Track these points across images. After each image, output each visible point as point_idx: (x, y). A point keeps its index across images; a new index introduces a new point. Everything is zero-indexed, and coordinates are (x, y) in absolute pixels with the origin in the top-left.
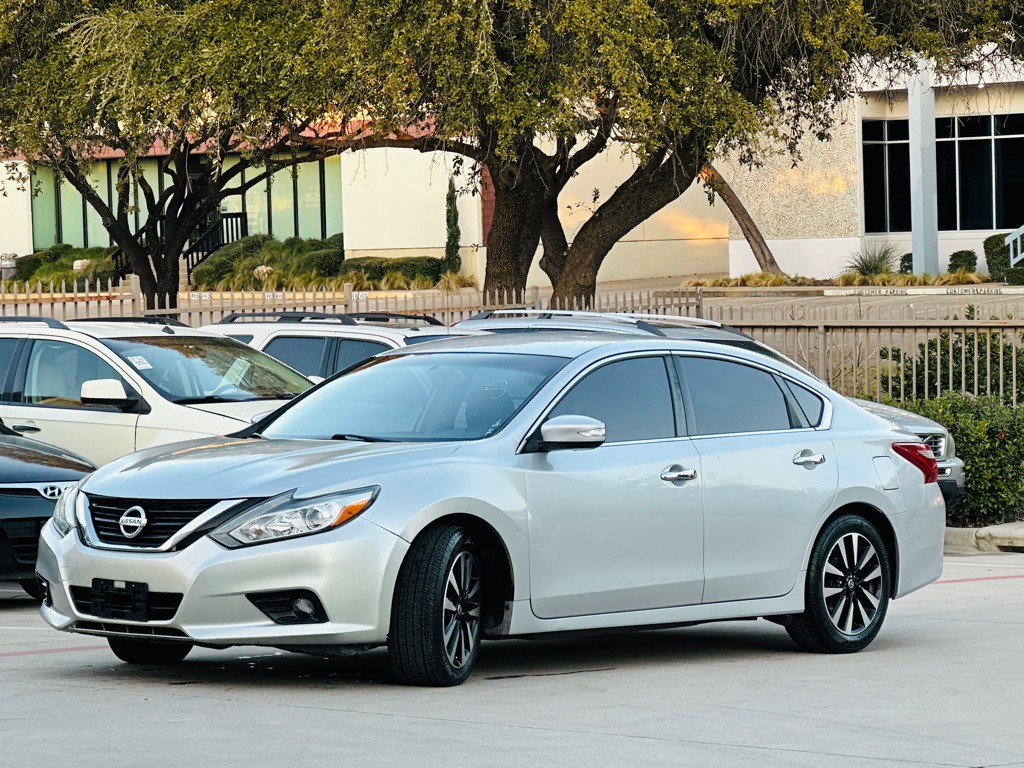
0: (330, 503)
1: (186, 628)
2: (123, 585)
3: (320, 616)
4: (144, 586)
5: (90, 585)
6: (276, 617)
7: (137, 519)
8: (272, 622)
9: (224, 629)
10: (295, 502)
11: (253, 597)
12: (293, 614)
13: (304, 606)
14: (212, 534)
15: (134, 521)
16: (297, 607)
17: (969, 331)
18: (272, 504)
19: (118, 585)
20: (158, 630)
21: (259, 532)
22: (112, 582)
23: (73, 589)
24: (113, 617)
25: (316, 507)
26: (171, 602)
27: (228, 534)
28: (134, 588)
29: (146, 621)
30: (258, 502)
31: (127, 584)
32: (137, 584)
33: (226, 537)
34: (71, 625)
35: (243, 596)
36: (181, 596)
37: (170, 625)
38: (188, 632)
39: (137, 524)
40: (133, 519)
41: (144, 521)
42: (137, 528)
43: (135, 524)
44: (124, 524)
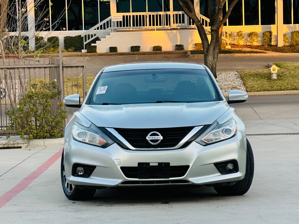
0: (231, 125)
1: (190, 179)
2: (157, 164)
3: (236, 170)
5: (137, 166)
6: (222, 172)
8: (220, 174)
10: (220, 126)
11: (216, 164)
13: (230, 166)
14: (196, 140)
16: (228, 167)
18: (212, 127)
19: (151, 164)
20: (173, 181)
22: (149, 163)
23: (122, 168)
24: (150, 178)
25: (228, 127)
26: (183, 169)
27: (201, 140)
28: (163, 165)
29: (169, 178)
30: (209, 127)
31: (159, 163)
32: (165, 163)
33: (201, 141)
34: (120, 184)
35: (213, 164)
36: (188, 166)
37: (182, 179)
38: (192, 181)
39: (158, 139)
40: (156, 137)
41: (162, 138)
42: (158, 140)
43: (157, 139)
44: (150, 139)
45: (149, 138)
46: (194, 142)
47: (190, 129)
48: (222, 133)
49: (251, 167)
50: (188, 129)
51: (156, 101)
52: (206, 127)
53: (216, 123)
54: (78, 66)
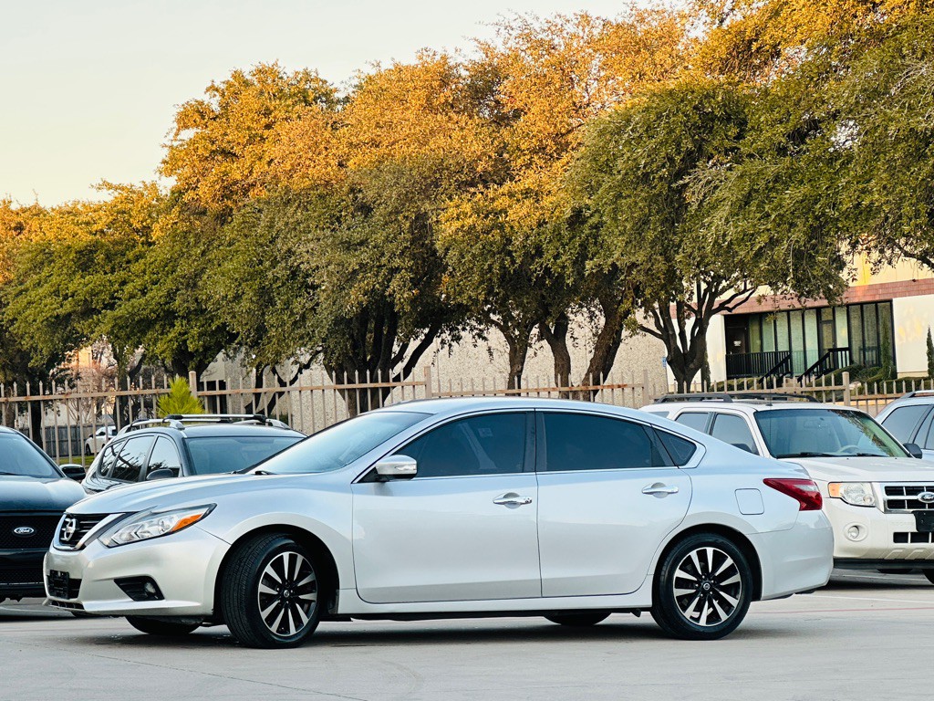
0: (173, 516)
1: (84, 604)
3: (159, 595)
4: (67, 574)
6: (133, 596)
8: (131, 599)
10: (153, 515)
11: (118, 581)
12: (145, 594)
13: (150, 588)
14: (101, 538)
16: (146, 589)
22: (57, 572)
30: (131, 515)
35: (113, 581)
37: (78, 601)
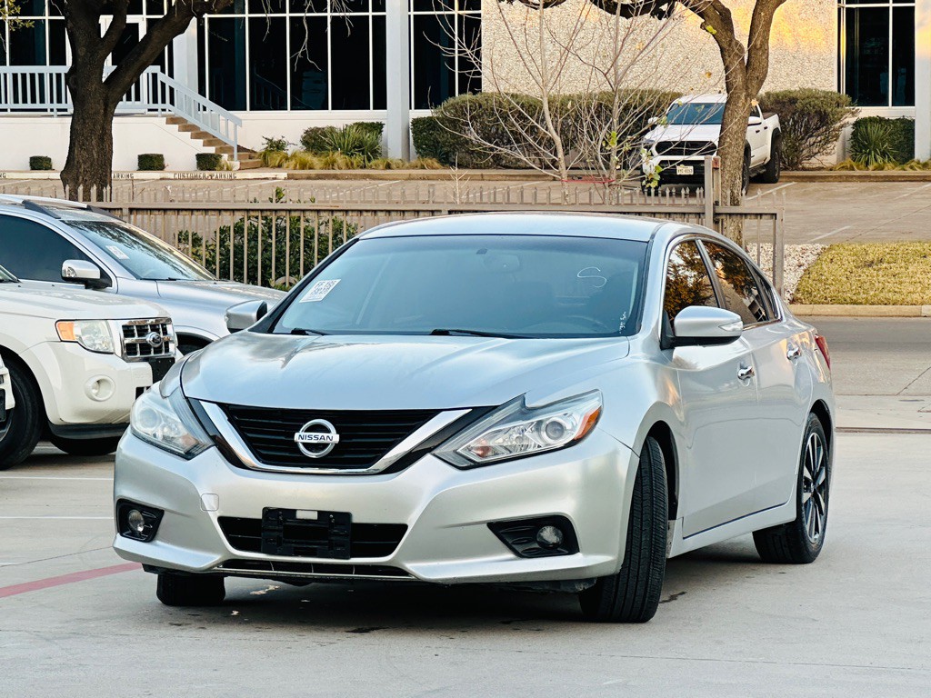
0: (568, 411)
1: (410, 566)
2: (314, 516)
3: (571, 546)
4: (347, 516)
5: (260, 517)
6: (520, 549)
7: (325, 435)
8: (511, 556)
9: (457, 565)
10: (526, 412)
12: (536, 546)
13: (549, 534)
14: (437, 452)
15: (323, 437)
16: (542, 537)
17: (294, 214)
18: (497, 417)
19: (300, 515)
20: (361, 569)
21: (486, 449)
22: (294, 511)
24: (296, 555)
25: (556, 417)
26: (388, 535)
27: (455, 452)
28: (331, 519)
29: (348, 559)
30: (487, 413)
31: (320, 513)
32: (336, 514)
33: (454, 455)
34: (218, 565)
35: (485, 525)
36: (404, 528)
37: (387, 562)
38: (414, 571)
39: (325, 441)
40: (320, 435)
41: (336, 438)
42: (326, 445)
43: (322, 441)
44: (304, 441)
45: (301, 437)
46: (428, 457)
47: (426, 415)
48: (535, 433)
49: (651, 539)
50: (421, 417)
51: (431, 330)
52: (478, 414)
53: (519, 402)
54: (761, 215)
